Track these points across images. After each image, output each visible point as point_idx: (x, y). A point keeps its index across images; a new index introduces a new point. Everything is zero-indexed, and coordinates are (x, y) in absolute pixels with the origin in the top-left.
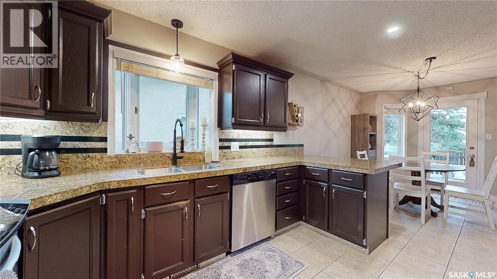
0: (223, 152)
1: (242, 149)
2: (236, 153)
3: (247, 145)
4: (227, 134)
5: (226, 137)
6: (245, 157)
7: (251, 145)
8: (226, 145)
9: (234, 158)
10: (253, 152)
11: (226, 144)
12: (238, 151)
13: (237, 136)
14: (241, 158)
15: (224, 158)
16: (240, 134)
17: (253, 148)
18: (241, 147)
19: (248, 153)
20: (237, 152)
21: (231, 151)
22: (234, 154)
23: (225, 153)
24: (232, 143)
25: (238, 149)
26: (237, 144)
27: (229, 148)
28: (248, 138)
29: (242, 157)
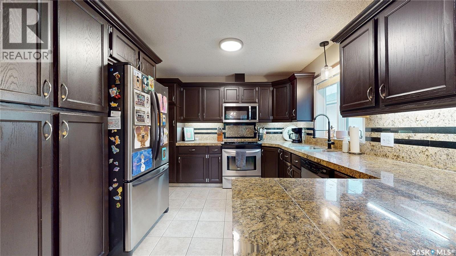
0: (371, 145)
1: (400, 145)
2: (390, 149)
3: (411, 139)
4: (376, 121)
5: (374, 125)
6: (408, 160)
7: (422, 139)
8: (374, 137)
9: (386, 156)
10: (426, 153)
11: (375, 135)
12: (392, 147)
13: (391, 123)
14: (399, 159)
15: (373, 152)
16: (396, 121)
17: (428, 146)
18: (397, 141)
19: (413, 154)
20: (390, 147)
21: (381, 145)
22: (386, 149)
23: (373, 146)
24: (382, 133)
25: (392, 144)
26: (392, 136)
27: (378, 140)
28: (414, 125)
29: (401, 157)
